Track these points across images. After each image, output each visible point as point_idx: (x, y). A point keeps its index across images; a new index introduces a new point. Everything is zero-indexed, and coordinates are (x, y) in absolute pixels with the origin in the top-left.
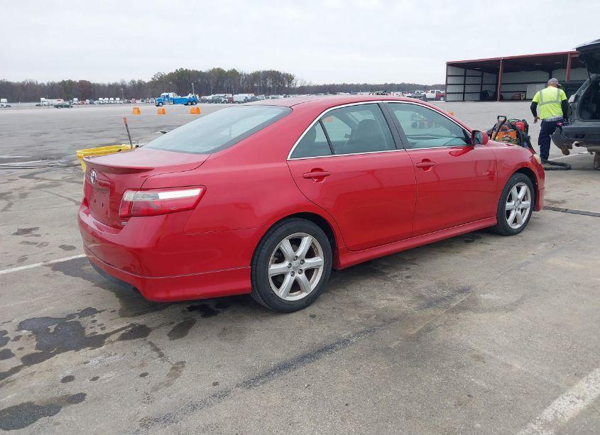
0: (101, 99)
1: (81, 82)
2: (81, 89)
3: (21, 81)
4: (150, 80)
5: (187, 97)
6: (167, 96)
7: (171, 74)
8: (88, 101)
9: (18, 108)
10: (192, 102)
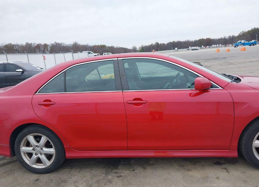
0: (213, 45)
1: (207, 39)
2: (207, 42)
3: (185, 41)
4: (238, 35)
5: (251, 42)
6: (241, 42)
7: (249, 31)
8: (208, 47)
9: (181, 51)
10: (254, 44)
